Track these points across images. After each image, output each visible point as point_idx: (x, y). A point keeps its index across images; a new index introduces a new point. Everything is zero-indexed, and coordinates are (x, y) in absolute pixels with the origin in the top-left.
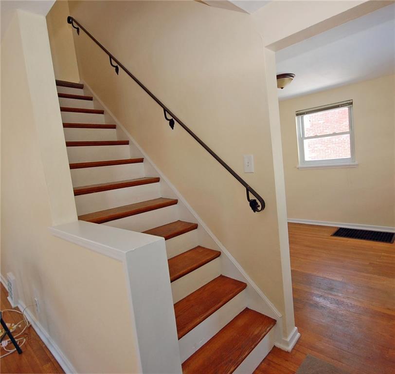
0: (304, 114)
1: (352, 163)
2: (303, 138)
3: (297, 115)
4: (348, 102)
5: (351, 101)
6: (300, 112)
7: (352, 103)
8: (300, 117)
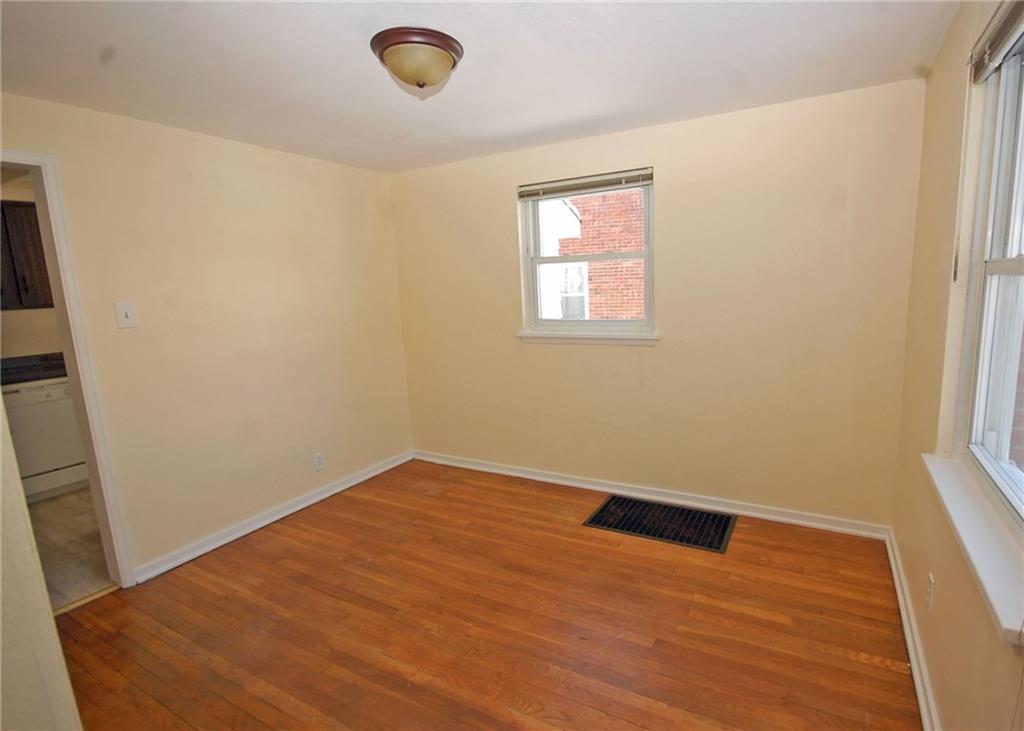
0: (535, 194)
1: (645, 335)
2: (536, 259)
3: (522, 196)
4: (643, 172)
5: (649, 172)
6: (528, 188)
7: (650, 177)
8: (530, 201)
